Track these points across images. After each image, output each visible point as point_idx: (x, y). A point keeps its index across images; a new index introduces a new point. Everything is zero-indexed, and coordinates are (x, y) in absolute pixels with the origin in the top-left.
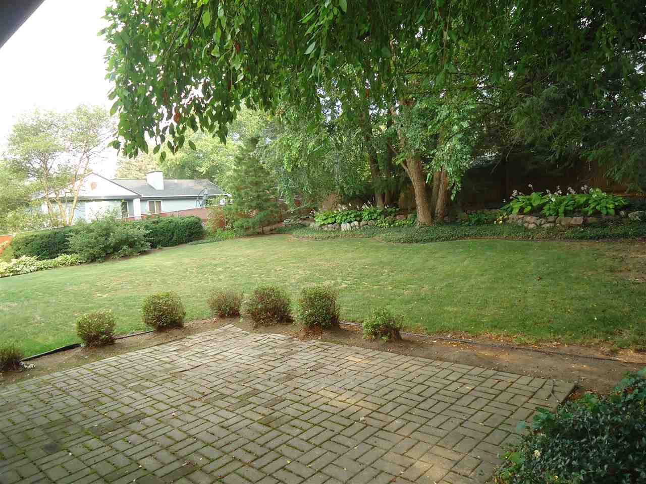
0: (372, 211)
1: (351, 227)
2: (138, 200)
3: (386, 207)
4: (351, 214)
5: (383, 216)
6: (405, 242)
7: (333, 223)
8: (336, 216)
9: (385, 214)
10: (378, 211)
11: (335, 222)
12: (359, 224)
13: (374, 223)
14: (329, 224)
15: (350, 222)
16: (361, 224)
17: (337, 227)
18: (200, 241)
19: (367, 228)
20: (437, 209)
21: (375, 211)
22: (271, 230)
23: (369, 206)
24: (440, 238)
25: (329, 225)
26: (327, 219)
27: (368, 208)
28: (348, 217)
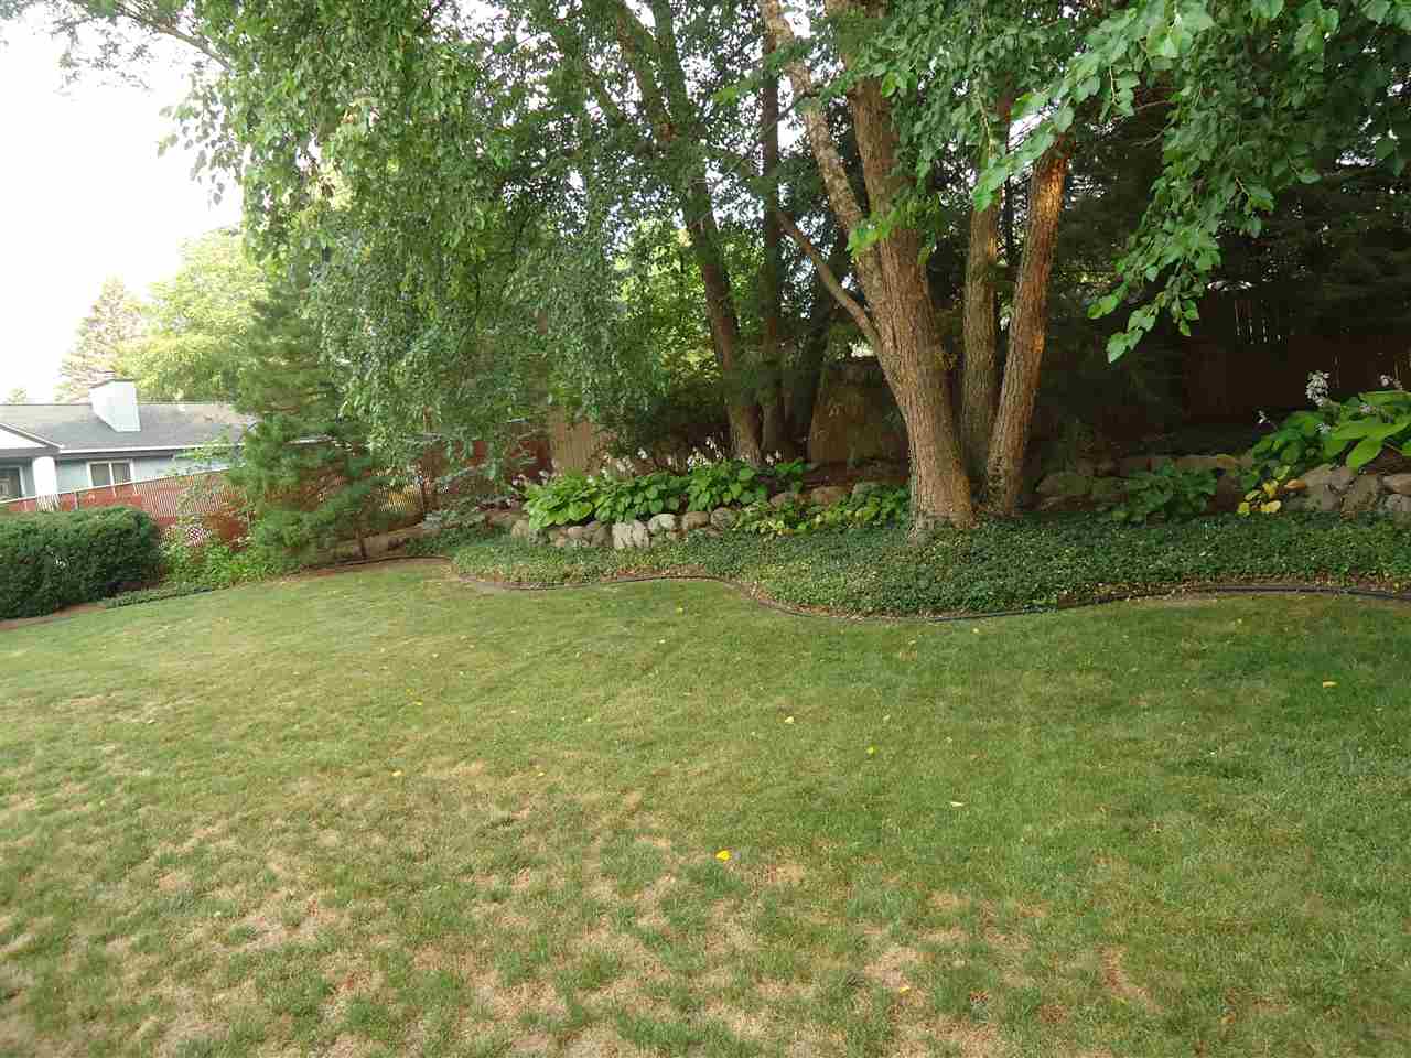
0: (723, 474)
1: (651, 535)
2: (49, 462)
3: (769, 459)
4: (646, 487)
5: (761, 493)
6: (883, 611)
7: (584, 522)
8: (591, 498)
9: (772, 484)
10: (745, 475)
11: (590, 518)
12: (678, 522)
13: (731, 518)
14: (570, 523)
15: (645, 517)
16: (685, 525)
17: (600, 535)
18: (141, 594)
19: (707, 538)
20: (994, 457)
21: (733, 473)
22: (394, 546)
23: (711, 455)
24: (1044, 589)
25: (572, 530)
26: (563, 506)
27: (707, 463)
28: (638, 500)
